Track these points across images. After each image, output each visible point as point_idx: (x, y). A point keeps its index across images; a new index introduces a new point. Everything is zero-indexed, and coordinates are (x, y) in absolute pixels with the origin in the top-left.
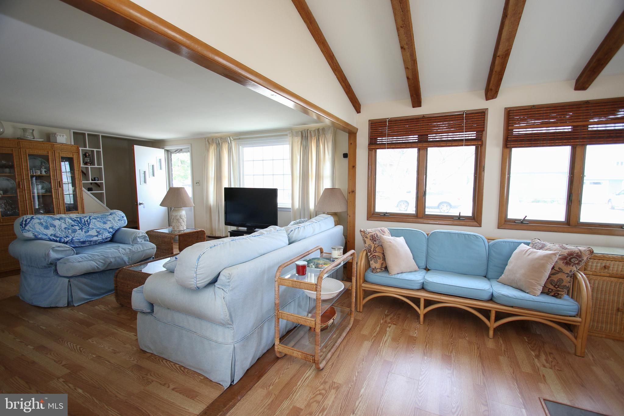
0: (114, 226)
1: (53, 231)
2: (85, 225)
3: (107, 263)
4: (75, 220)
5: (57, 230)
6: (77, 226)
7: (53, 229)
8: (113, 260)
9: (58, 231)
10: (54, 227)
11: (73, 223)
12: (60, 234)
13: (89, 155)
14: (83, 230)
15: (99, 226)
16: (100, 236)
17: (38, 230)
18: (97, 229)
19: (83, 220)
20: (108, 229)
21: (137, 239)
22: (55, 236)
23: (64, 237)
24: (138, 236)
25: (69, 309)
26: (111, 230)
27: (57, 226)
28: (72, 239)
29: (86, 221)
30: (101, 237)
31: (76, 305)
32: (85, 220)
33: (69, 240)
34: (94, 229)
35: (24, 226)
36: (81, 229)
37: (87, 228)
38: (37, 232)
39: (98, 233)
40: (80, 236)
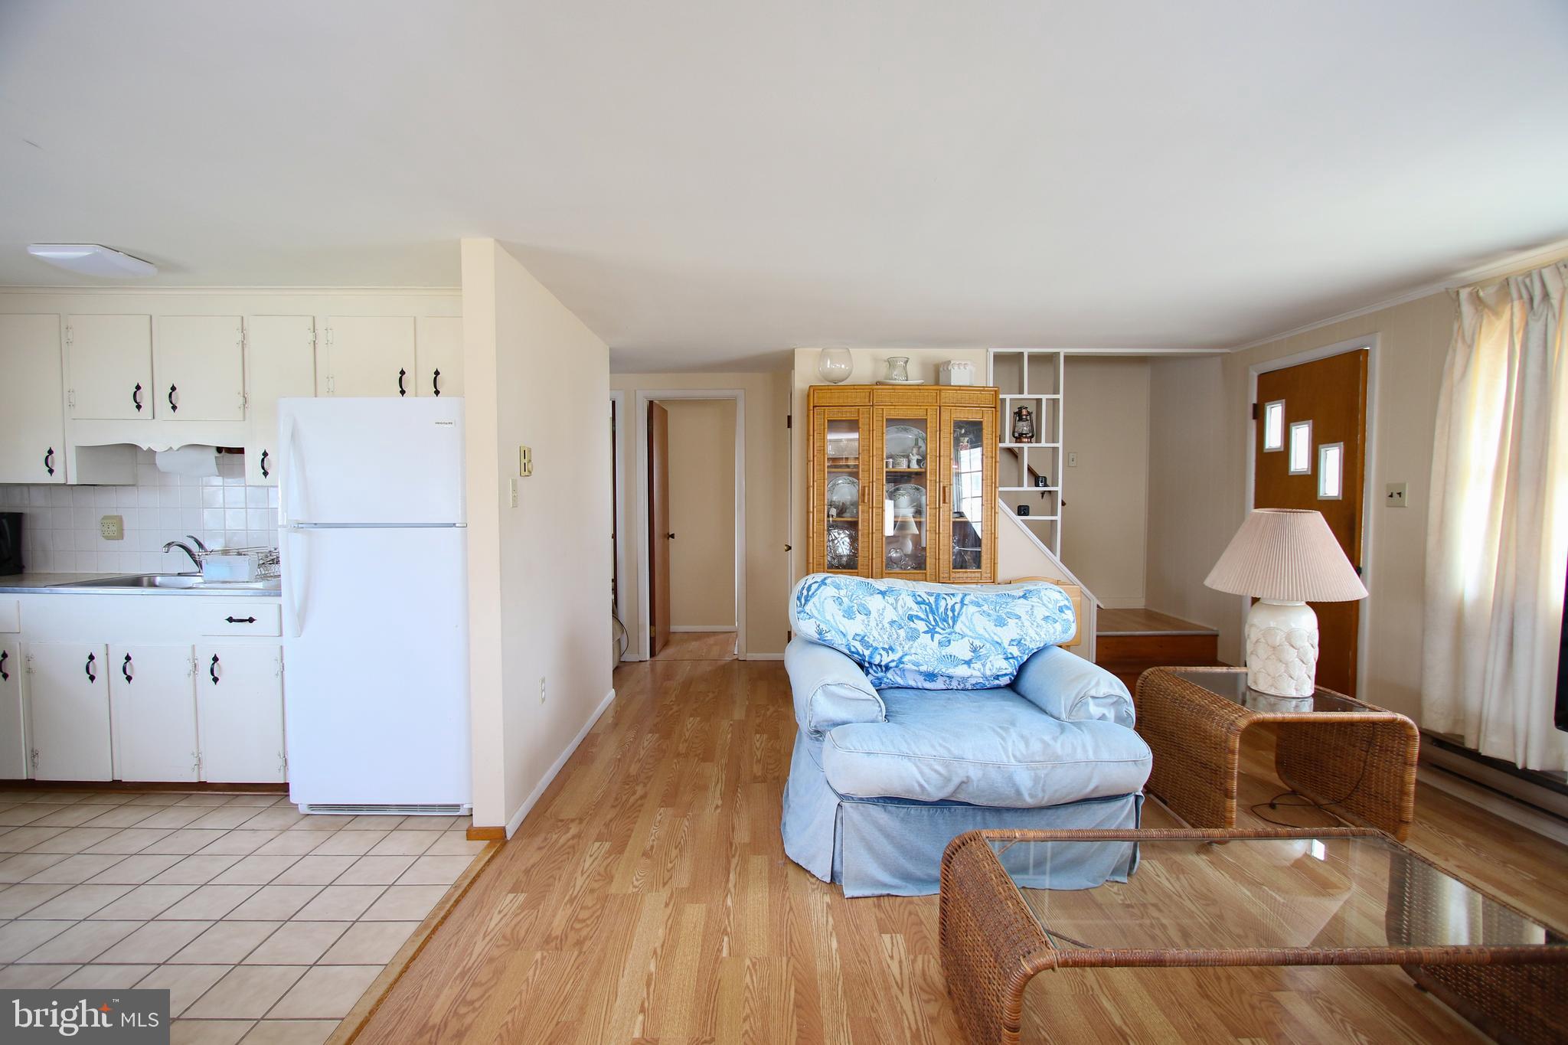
0: (1028, 638)
1: (863, 627)
2: (945, 619)
3: (956, 781)
4: (923, 602)
5: (873, 624)
6: (922, 619)
7: (863, 621)
8: (975, 773)
9: (874, 628)
10: (866, 615)
11: (916, 610)
12: (877, 636)
13: (1029, 414)
14: (936, 635)
15: (981, 631)
16: (977, 665)
17: (829, 617)
18: (976, 638)
19: (942, 603)
20: (1006, 647)
21: (1087, 704)
22: (862, 641)
23: (884, 649)
24: (1093, 693)
25: (827, 899)
26: (1015, 651)
27: (874, 614)
28: (900, 661)
29: (949, 607)
30: (979, 670)
31: (849, 893)
32: (947, 604)
33: (893, 661)
34: (966, 639)
35: (803, 601)
36: (931, 632)
37: (948, 630)
38: (827, 622)
39: (973, 654)
40: (925, 653)
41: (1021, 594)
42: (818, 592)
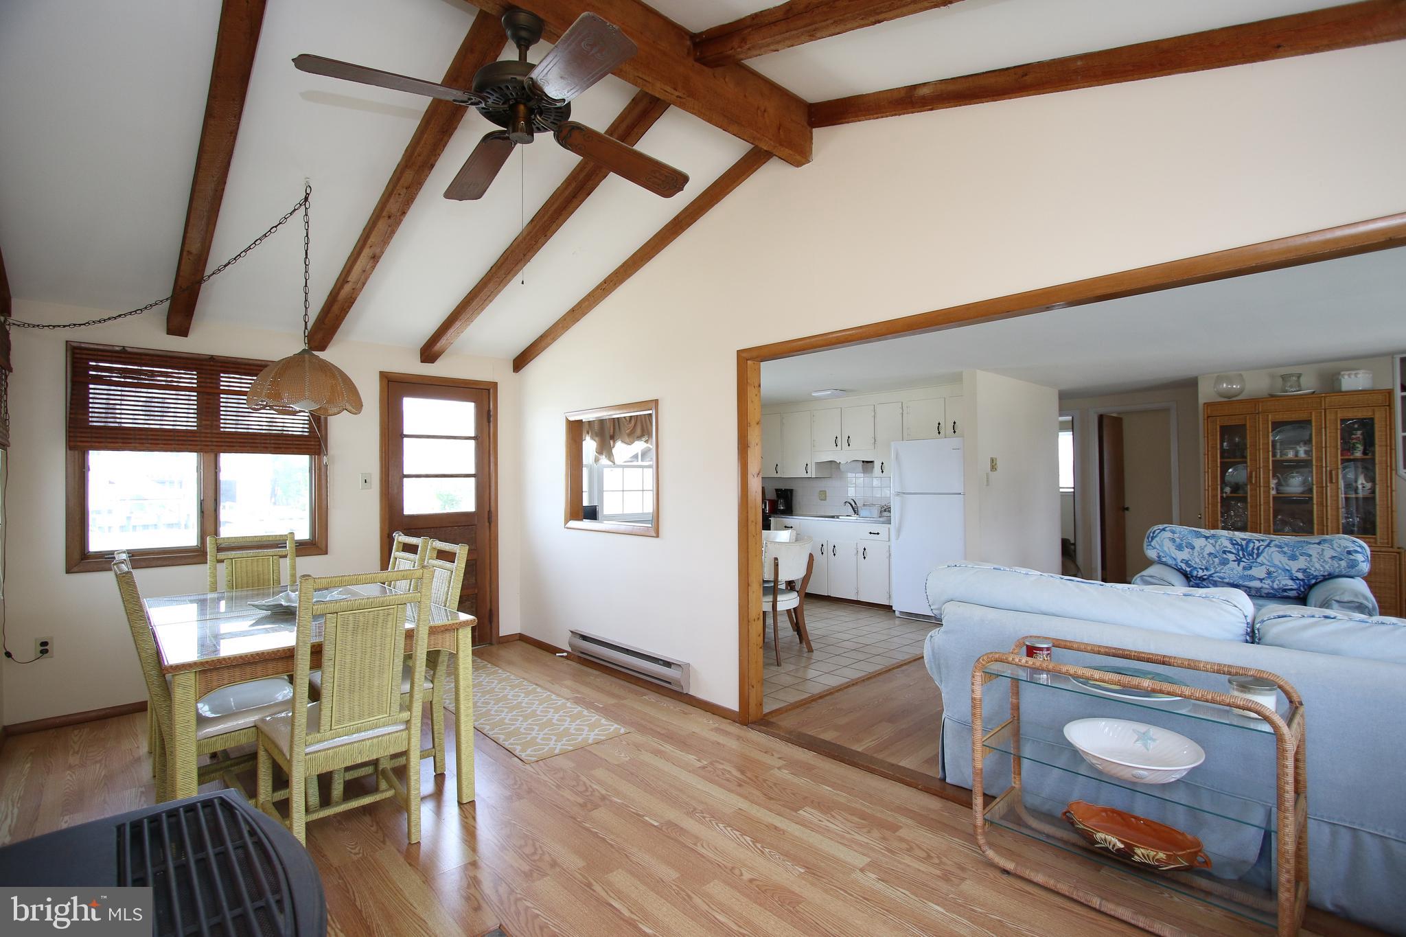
0: (1313, 569)
1: (1188, 556)
2: (1251, 554)
4: (1237, 544)
5: (1196, 554)
6: (1233, 553)
7: (1189, 552)
9: (1196, 557)
10: (1192, 549)
11: (1230, 548)
12: (1198, 561)
14: (1242, 563)
15: (1277, 563)
16: (1267, 582)
17: (1166, 549)
18: (1270, 566)
19: (1251, 545)
20: (1295, 572)
22: (1187, 563)
23: (1201, 569)
24: (1338, 599)
26: (1300, 575)
27: (1197, 548)
28: (1210, 575)
30: (1269, 584)
32: (1254, 545)
33: (1205, 575)
34: (1264, 566)
35: (1150, 539)
36: (1239, 561)
37: (1252, 561)
38: (1164, 552)
39: (1267, 576)
40: (1232, 573)
41: (1317, 541)
42: (1159, 535)
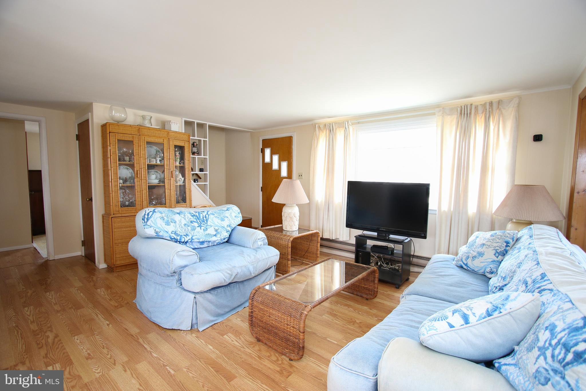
0: (232, 224)
1: (174, 228)
2: (204, 221)
3: (234, 275)
4: (194, 216)
5: (178, 226)
6: (195, 222)
8: (239, 270)
9: (178, 228)
10: (175, 223)
11: (193, 219)
12: (180, 231)
13: (197, 145)
14: (202, 227)
15: (217, 224)
16: (219, 236)
17: (159, 226)
18: (216, 226)
19: (201, 215)
20: (226, 228)
21: (257, 241)
22: (175, 233)
23: (184, 235)
24: (259, 238)
25: (194, 335)
26: (228, 229)
27: (178, 222)
28: (192, 239)
29: (204, 216)
30: (219, 237)
31: (201, 329)
33: (189, 239)
34: (212, 227)
35: (146, 220)
36: (200, 226)
37: (206, 225)
38: (159, 228)
39: (216, 232)
40: (199, 234)
41: (226, 209)
42: (153, 216)
